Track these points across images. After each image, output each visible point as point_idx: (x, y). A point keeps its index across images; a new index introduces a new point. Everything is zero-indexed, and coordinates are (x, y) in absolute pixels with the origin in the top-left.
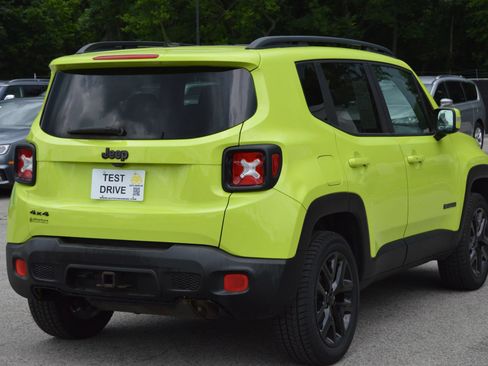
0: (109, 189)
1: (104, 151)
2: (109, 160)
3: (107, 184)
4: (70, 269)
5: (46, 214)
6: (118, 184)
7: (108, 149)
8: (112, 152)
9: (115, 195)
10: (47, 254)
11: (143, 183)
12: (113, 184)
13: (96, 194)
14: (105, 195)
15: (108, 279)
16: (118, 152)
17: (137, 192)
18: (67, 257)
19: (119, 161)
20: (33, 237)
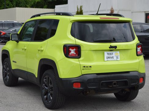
0: (109, 58)
1: (110, 46)
2: (111, 49)
3: (108, 56)
4: (103, 83)
5: (91, 67)
6: (111, 56)
7: (111, 46)
8: (112, 46)
9: (111, 59)
10: (94, 79)
11: (119, 55)
12: (110, 56)
13: (106, 59)
14: (108, 59)
15: (115, 84)
16: (114, 46)
17: (117, 58)
18: (102, 79)
19: (114, 49)
20: (82, 75)
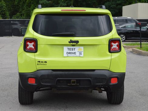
0: (70, 53)
3: (69, 51)
4: (58, 80)
5: (46, 62)
6: (73, 51)
7: (71, 40)
8: (73, 41)
9: (72, 55)
10: (48, 75)
11: (83, 51)
12: (71, 51)
13: (65, 55)
14: (68, 55)
17: (80, 53)
18: (57, 76)
19: (75, 44)
20: (38, 70)
